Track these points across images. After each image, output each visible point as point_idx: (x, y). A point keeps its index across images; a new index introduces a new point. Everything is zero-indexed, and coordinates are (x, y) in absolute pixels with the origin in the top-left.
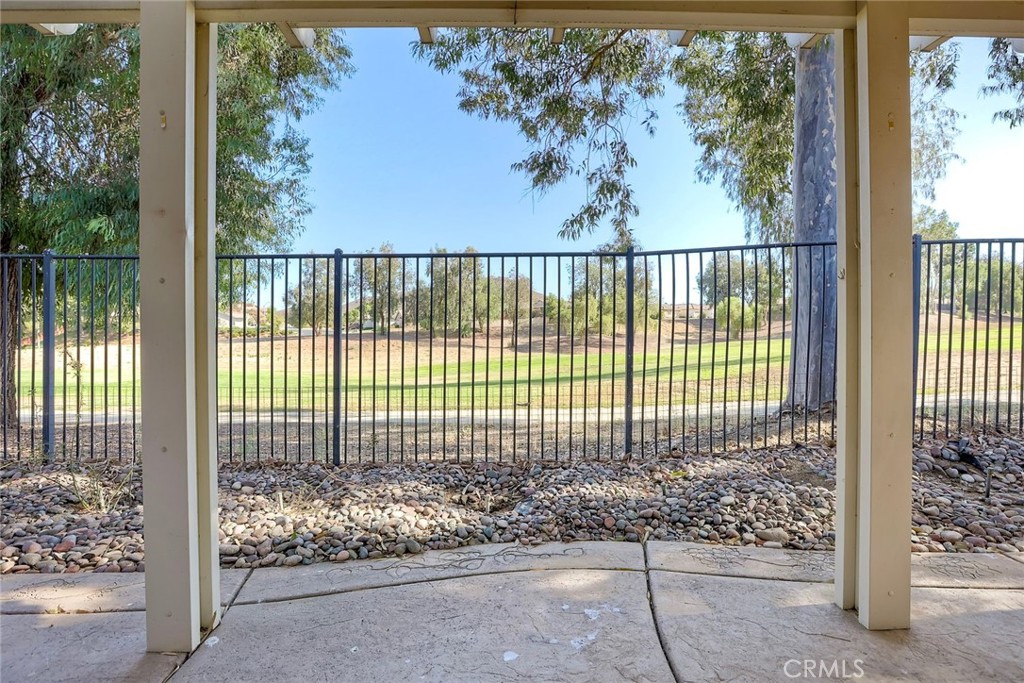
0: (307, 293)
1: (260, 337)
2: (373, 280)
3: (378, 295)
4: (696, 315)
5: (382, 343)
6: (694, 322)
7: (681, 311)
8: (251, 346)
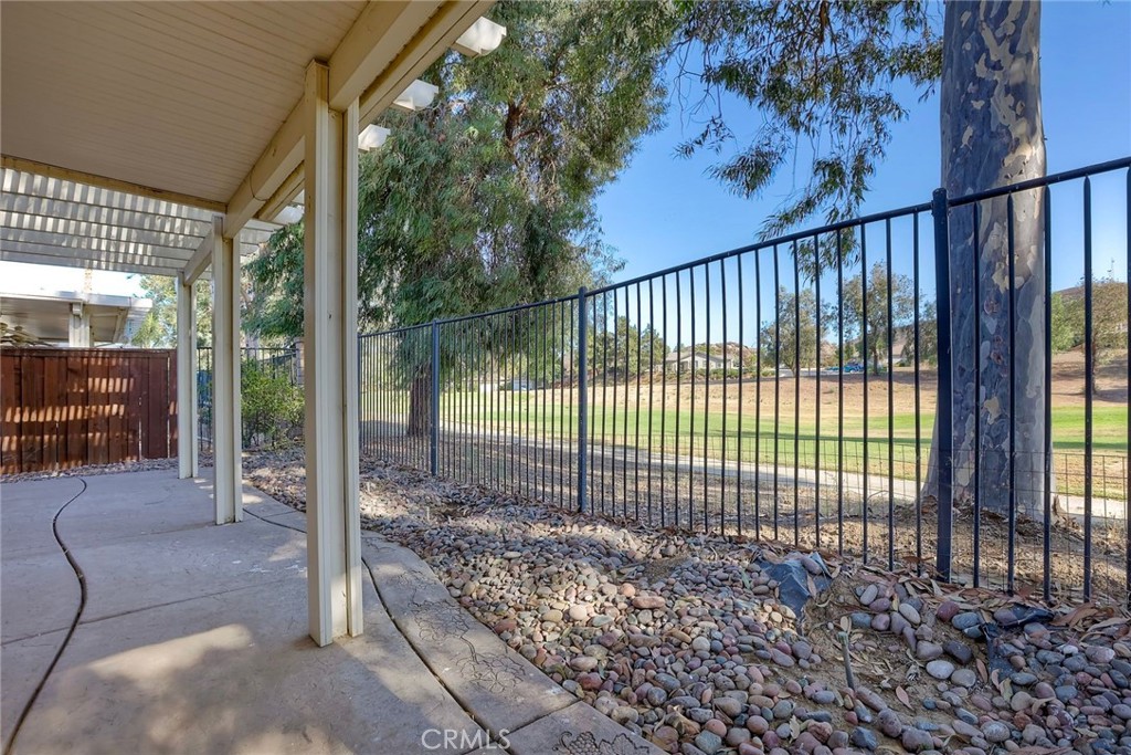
0: (787, 330)
1: (743, 378)
2: (861, 310)
3: (869, 328)
5: (878, 387)
8: (732, 388)
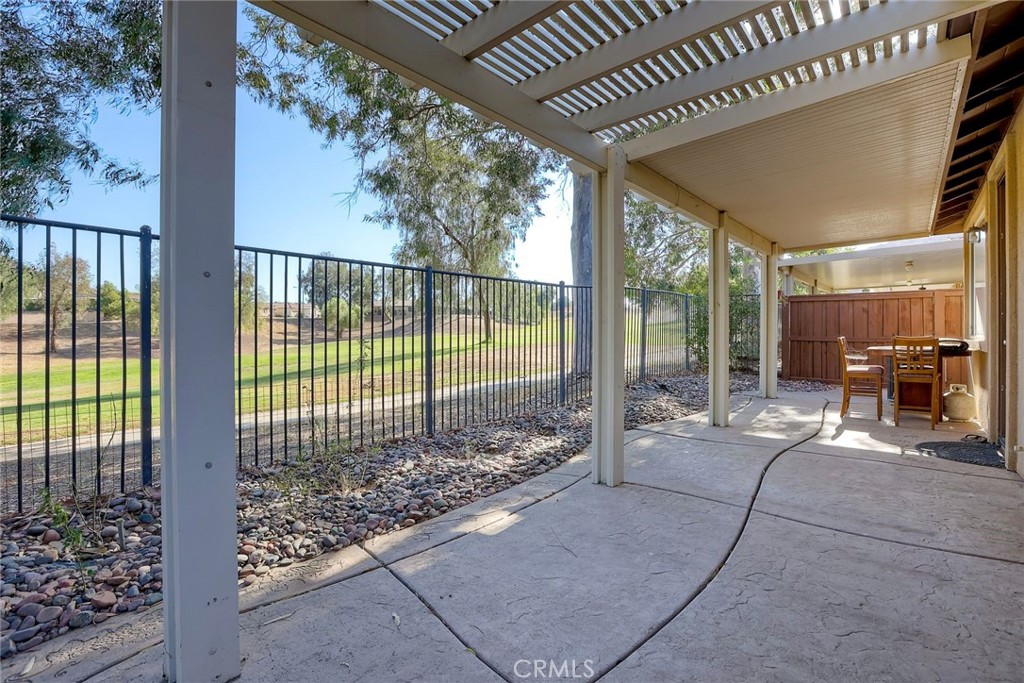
4: (293, 315)
6: (293, 321)
7: (279, 310)
